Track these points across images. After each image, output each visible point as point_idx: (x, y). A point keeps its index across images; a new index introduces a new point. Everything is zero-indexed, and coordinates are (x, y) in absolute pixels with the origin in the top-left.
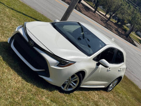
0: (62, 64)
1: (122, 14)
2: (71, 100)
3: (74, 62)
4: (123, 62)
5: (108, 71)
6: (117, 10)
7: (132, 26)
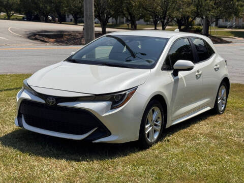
0: (118, 102)
1: (178, 10)
2: (166, 150)
3: (135, 89)
4: (214, 52)
5: (197, 77)
6: (166, 9)
7: (204, 17)
